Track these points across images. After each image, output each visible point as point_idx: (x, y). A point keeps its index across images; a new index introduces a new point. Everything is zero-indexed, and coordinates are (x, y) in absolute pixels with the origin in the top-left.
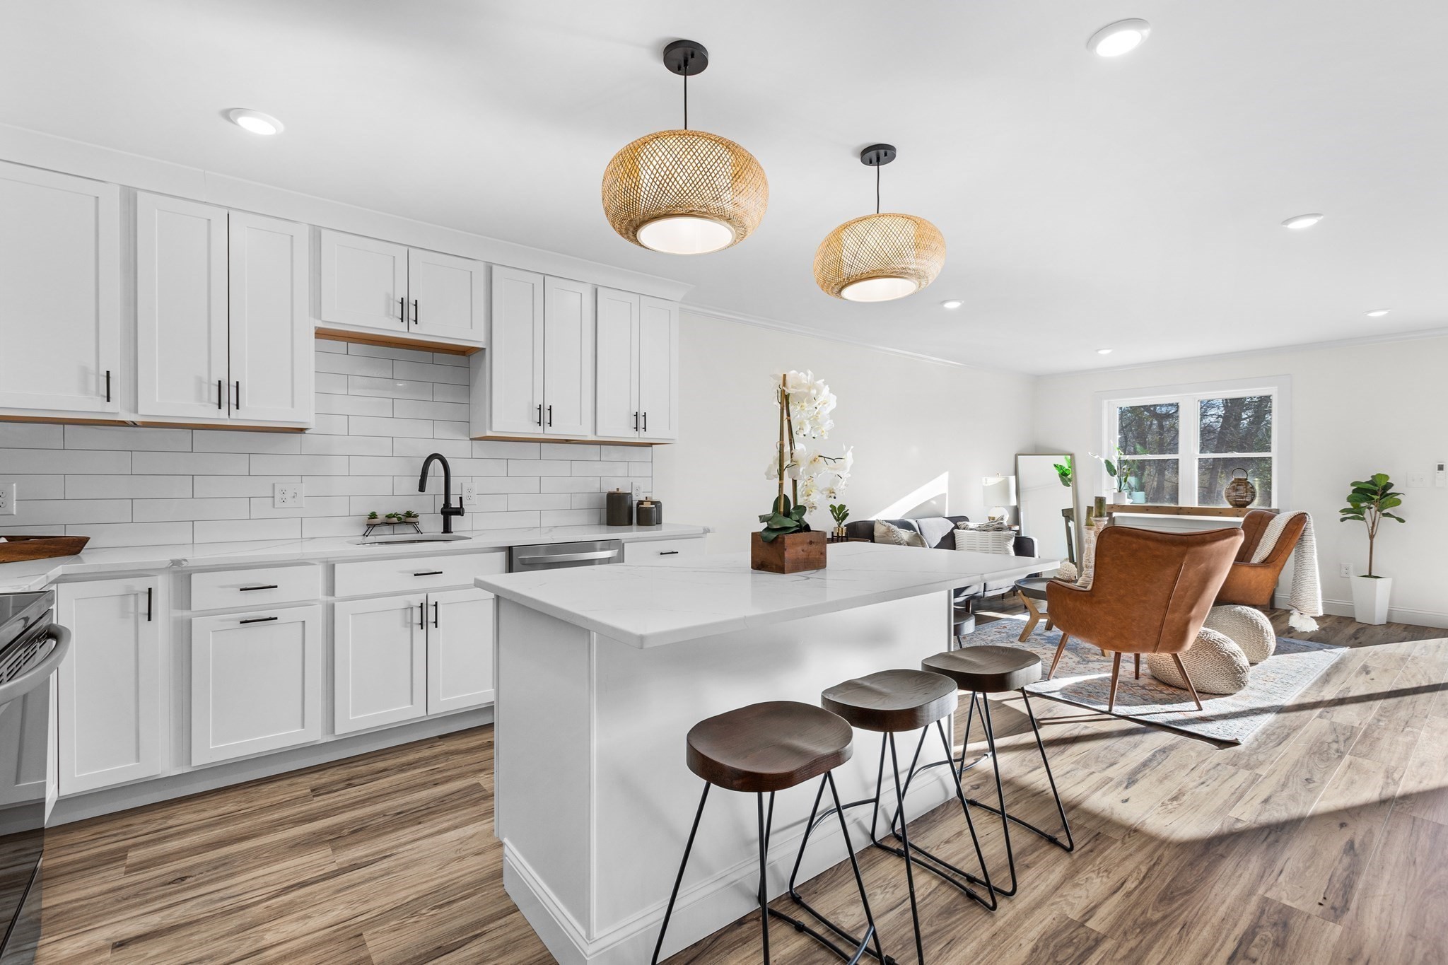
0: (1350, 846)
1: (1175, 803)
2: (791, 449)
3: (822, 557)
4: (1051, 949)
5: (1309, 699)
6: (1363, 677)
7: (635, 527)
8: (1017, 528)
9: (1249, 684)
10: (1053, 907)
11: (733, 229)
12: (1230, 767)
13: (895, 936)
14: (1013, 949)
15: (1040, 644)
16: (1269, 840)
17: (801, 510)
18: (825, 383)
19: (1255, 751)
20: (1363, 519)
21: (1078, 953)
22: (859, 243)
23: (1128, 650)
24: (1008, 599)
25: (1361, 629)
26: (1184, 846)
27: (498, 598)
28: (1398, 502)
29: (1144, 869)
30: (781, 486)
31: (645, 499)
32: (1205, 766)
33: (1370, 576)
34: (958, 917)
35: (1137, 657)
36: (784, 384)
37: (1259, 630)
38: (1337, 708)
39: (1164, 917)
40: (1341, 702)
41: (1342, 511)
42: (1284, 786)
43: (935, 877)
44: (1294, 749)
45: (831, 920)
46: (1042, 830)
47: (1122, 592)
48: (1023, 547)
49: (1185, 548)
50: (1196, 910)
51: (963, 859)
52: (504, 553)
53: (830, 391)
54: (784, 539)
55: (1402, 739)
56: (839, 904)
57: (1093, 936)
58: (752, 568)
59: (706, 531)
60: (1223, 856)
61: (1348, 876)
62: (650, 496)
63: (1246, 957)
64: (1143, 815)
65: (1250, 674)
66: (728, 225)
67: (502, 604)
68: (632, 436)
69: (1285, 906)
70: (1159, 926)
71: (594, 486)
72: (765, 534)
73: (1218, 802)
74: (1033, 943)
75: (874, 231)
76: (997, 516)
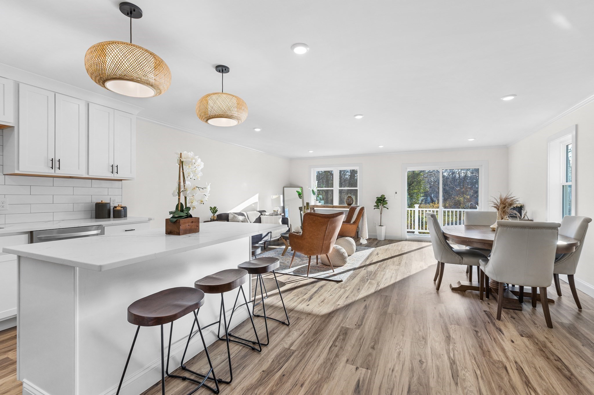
0: (366, 306)
1: (322, 303)
2: (184, 184)
3: (197, 228)
4: (278, 359)
5: (363, 265)
6: (377, 256)
7: (112, 219)
8: (283, 214)
9: (348, 262)
10: (281, 345)
11: (154, 90)
12: (339, 289)
13: (224, 371)
14: (266, 363)
15: (288, 256)
16: (346, 309)
17: (188, 209)
18: (199, 158)
19: (346, 283)
20: (379, 208)
21: (287, 358)
22: (214, 103)
23: (313, 254)
24: (280, 241)
25: (378, 242)
26: (323, 316)
27: (19, 257)
28: (387, 203)
29: (310, 326)
30: (179, 199)
31: (118, 206)
32: (332, 290)
33: (381, 226)
34: (248, 357)
35: (317, 256)
36: (181, 157)
37: (351, 244)
38: (369, 266)
39: (314, 340)
40: (370, 264)
41: (374, 206)
42: (352, 292)
43: (241, 346)
44: (356, 280)
45: (198, 372)
46: (280, 320)
47: (311, 235)
48: (285, 221)
49: (328, 219)
50: (323, 335)
51: (252, 337)
52: (27, 235)
53: (201, 161)
54: (180, 221)
55: (382, 273)
56: (202, 365)
57: (292, 351)
58: (166, 234)
59: (150, 219)
60: (333, 317)
61: (364, 315)
62: (121, 204)
63: (334, 346)
64: (313, 309)
65: (348, 259)
66: (152, 88)
67: (22, 259)
68: (110, 176)
69: (347, 328)
70: (312, 343)
71: (88, 200)
72: (172, 219)
73: (334, 300)
74: (273, 359)
75: (219, 99)
76: (276, 210)
